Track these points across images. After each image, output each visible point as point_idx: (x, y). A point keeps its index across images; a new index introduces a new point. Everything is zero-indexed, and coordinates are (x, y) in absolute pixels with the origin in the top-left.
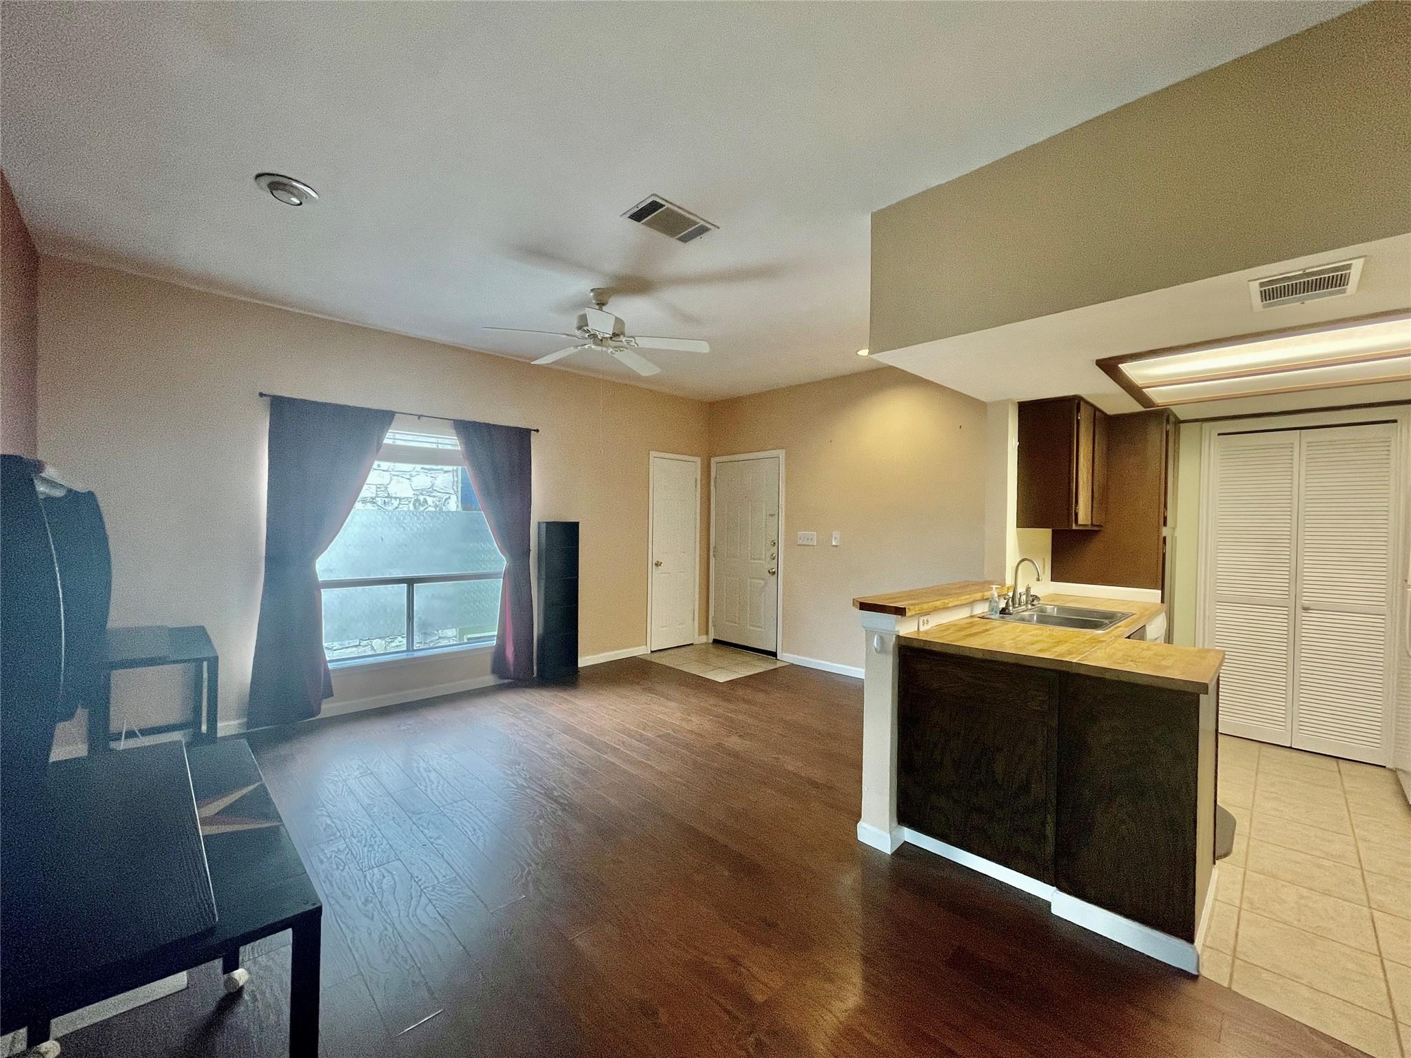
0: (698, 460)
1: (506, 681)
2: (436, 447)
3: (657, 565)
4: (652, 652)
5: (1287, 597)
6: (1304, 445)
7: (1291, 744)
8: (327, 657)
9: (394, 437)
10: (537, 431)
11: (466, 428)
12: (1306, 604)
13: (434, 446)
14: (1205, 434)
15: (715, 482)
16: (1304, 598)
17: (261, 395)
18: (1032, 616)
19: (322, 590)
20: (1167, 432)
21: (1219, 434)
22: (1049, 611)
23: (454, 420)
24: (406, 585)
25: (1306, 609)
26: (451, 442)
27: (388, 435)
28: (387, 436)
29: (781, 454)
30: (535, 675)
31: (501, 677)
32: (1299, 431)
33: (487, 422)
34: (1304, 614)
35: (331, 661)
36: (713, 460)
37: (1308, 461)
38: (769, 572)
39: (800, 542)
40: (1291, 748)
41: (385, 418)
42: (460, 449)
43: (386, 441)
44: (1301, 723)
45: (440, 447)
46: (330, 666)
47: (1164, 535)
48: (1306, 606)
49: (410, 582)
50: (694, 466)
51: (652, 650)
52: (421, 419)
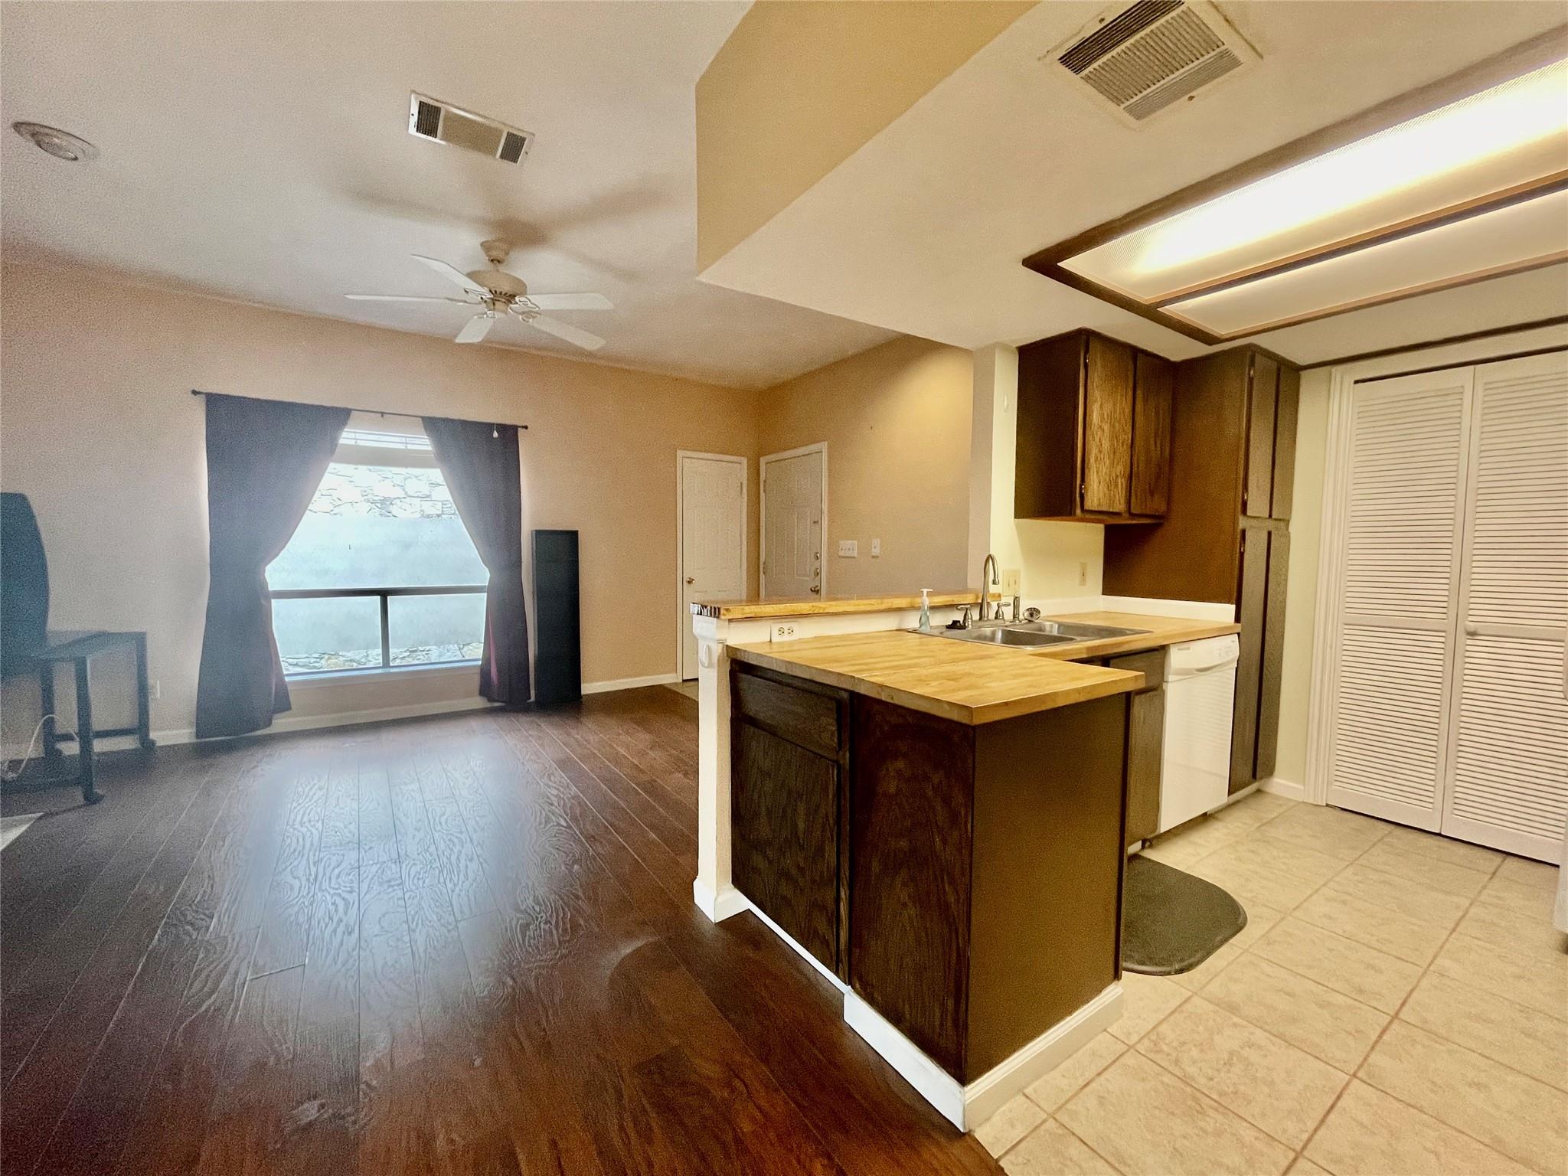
0: (745, 461)
1: (496, 704)
2: (404, 447)
3: (689, 582)
4: (684, 681)
5: (1444, 616)
6: (1479, 389)
7: (1441, 829)
8: (284, 670)
9: (349, 437)
10: (526, 427)
11: (433, 425)
12: (1472, 626)
13: (402, 447)
14: (1335, 383)
15: (765, 486)
16: (1470, 618)
17: (194, 392)
18: (994, 633)
19: (273, 600)
20: (1251, 380)
21: (1356, 382)
22: (1048, 628)
23: (422, 417)
24: (379, 597)
25: (1472, 634)
26: (423, 443)
27: (344, 434)
28: (343, 436)
29: (824, 446)
30: (533, 699)
31: (490, 700)
32: (1472, 367)
33: (462, 418)
34: (1469, 642)
35: (288, 675)
36: (763, 460)
37: (1486, 411)
38: (811, 590)
39: (841, 553)
40: (1439, 835)
41: (340, 416)
42: (430, 448)
43: (342, 441)
44: (1457, 801)
45: (410, 447)
46: (287, 679)
47: (1241, 526)
48: (1472, 630)
49: (384, 594)
50: (740, 468)
51: (684, 678)
52: (383, 416)
